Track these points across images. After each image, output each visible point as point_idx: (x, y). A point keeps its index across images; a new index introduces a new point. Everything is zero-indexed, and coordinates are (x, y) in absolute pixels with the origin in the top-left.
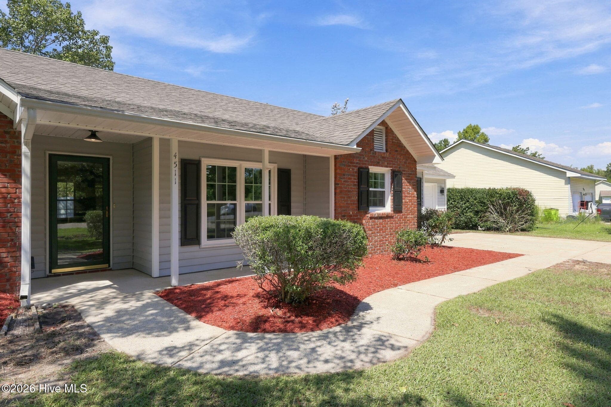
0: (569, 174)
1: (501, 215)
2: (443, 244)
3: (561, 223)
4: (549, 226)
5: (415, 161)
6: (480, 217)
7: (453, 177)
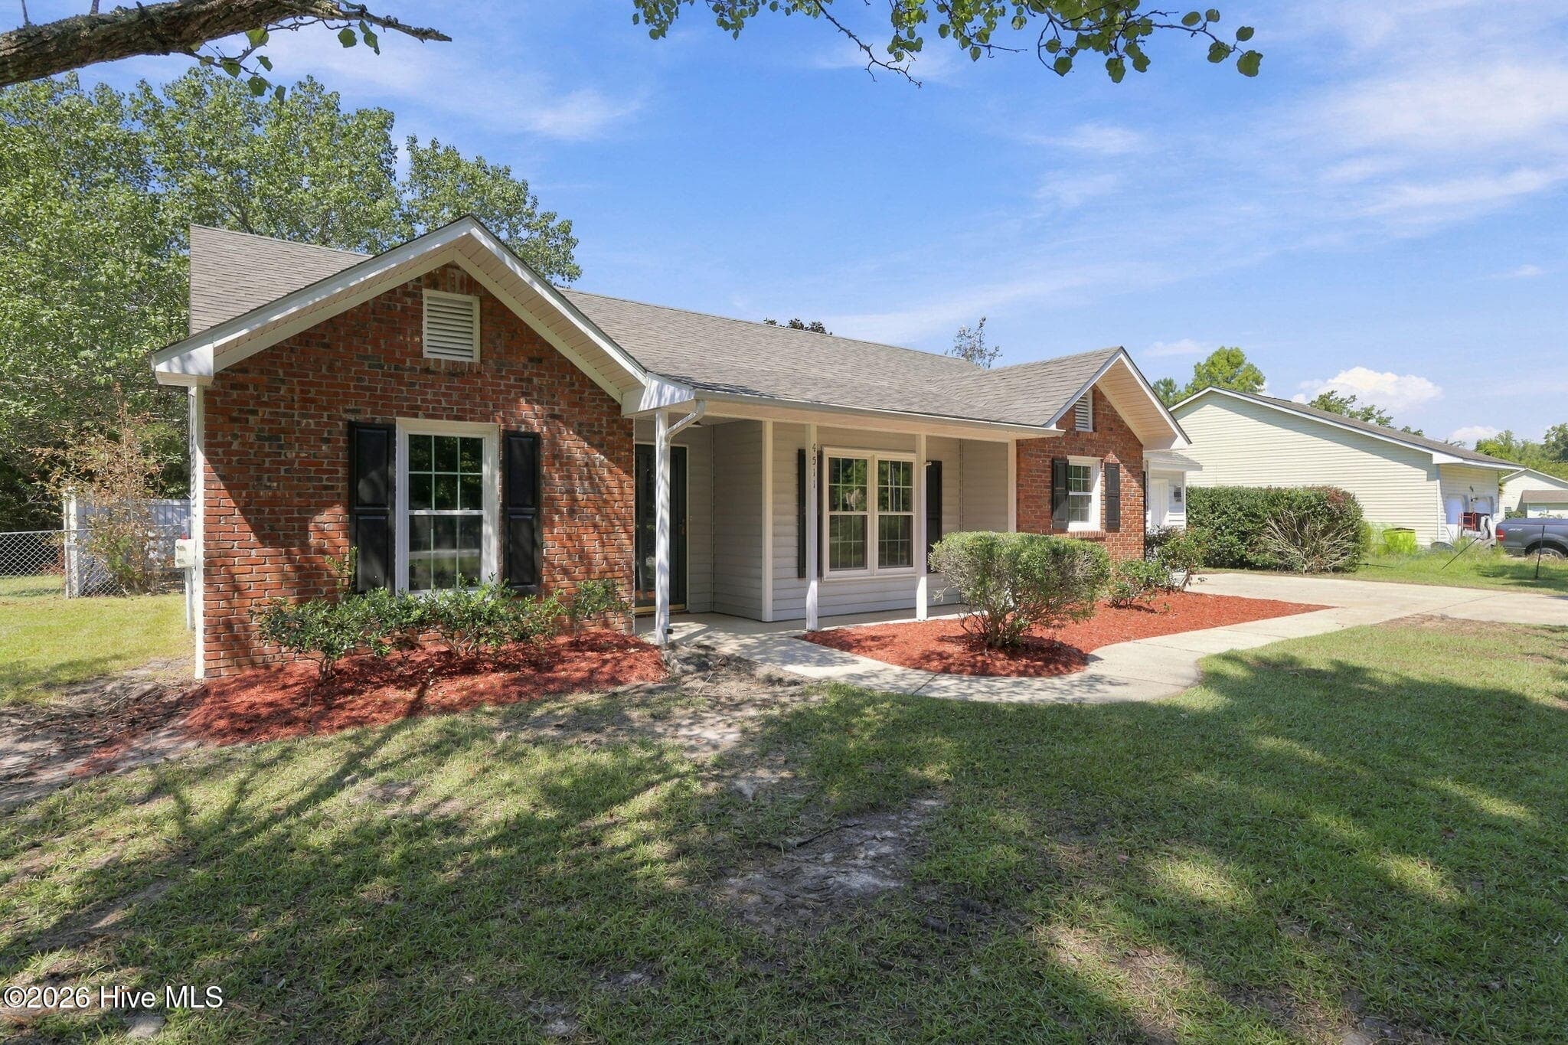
0: (1439, 458)
1: (1294, 539)
2: (1188, 588)
3: (1419, 557)
4: (1393, 562)
5: (1142, 446)
6: (1250, 545)
7: (1199, 467)
